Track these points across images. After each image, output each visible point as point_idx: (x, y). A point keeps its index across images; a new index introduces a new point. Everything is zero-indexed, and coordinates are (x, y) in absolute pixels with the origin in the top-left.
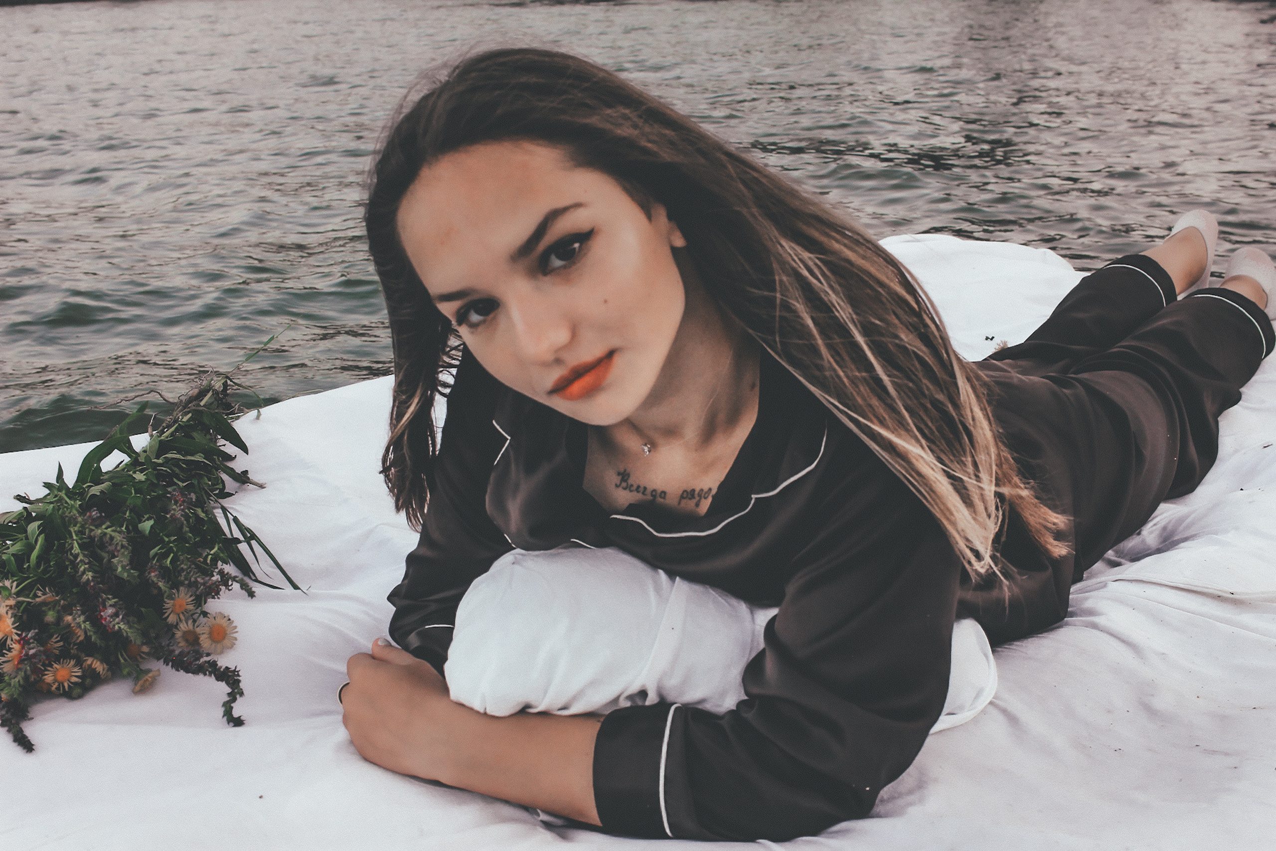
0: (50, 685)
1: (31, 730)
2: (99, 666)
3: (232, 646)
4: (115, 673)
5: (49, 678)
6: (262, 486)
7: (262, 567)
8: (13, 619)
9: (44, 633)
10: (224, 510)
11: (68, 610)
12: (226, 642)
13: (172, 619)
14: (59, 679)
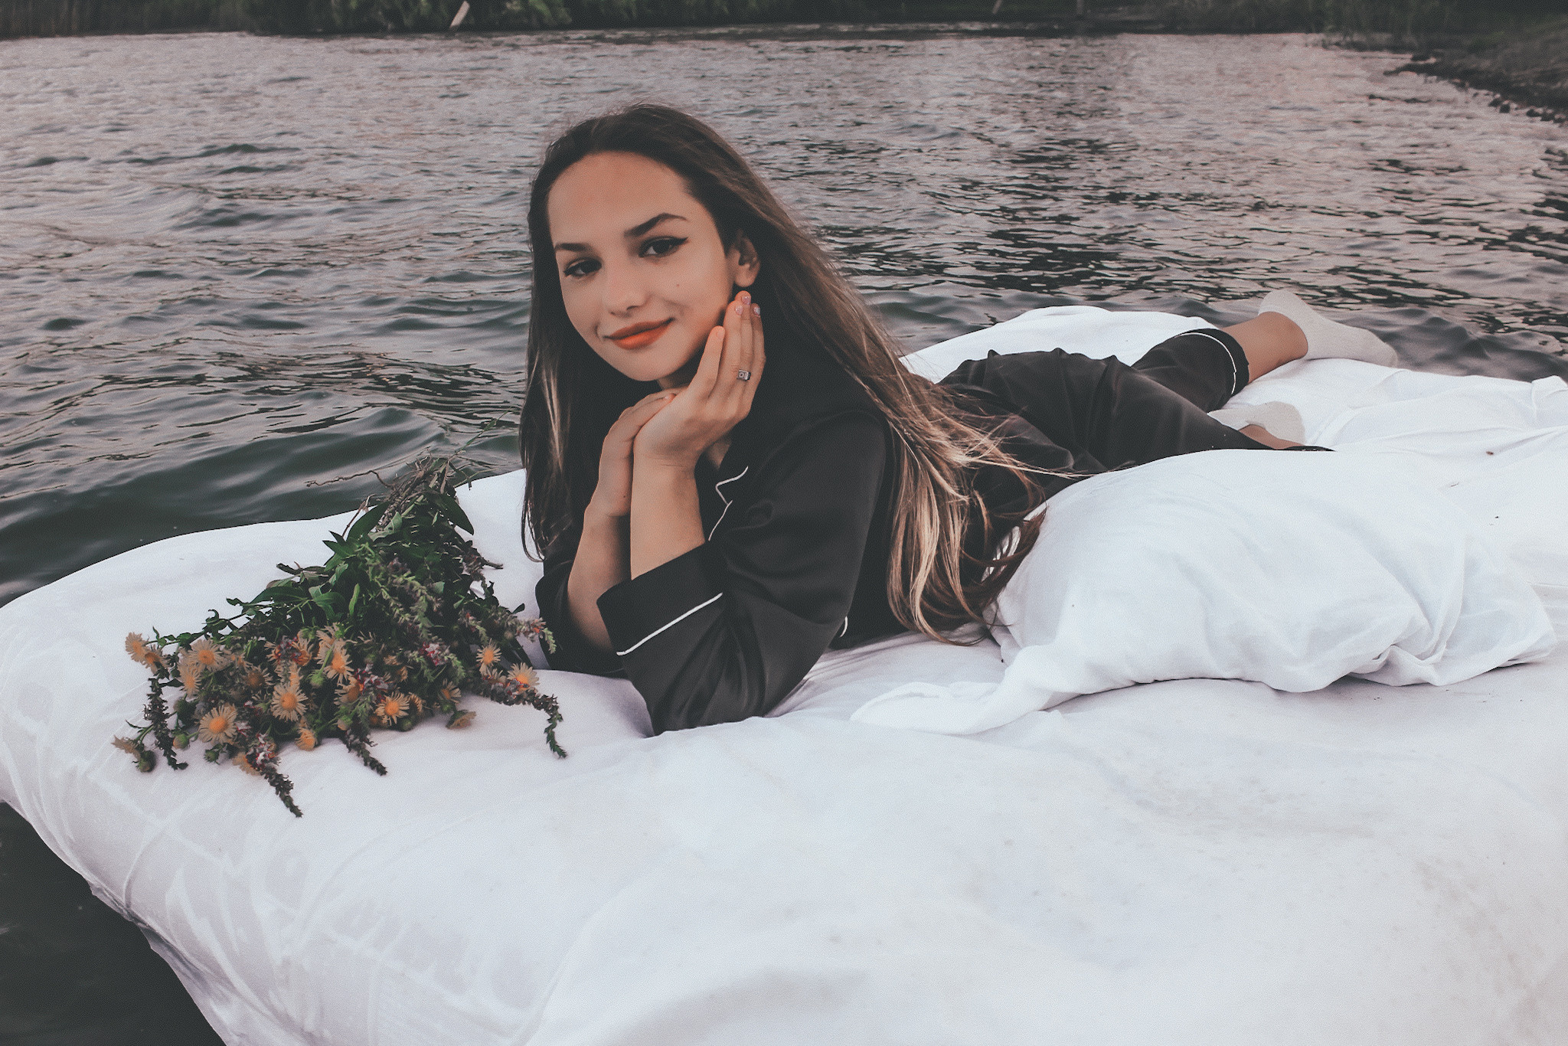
0: (380, 718)
1: (374, 754)
5: (380, 711)
8: (348, 656)
11: (388, 652)
14: (389, 711)
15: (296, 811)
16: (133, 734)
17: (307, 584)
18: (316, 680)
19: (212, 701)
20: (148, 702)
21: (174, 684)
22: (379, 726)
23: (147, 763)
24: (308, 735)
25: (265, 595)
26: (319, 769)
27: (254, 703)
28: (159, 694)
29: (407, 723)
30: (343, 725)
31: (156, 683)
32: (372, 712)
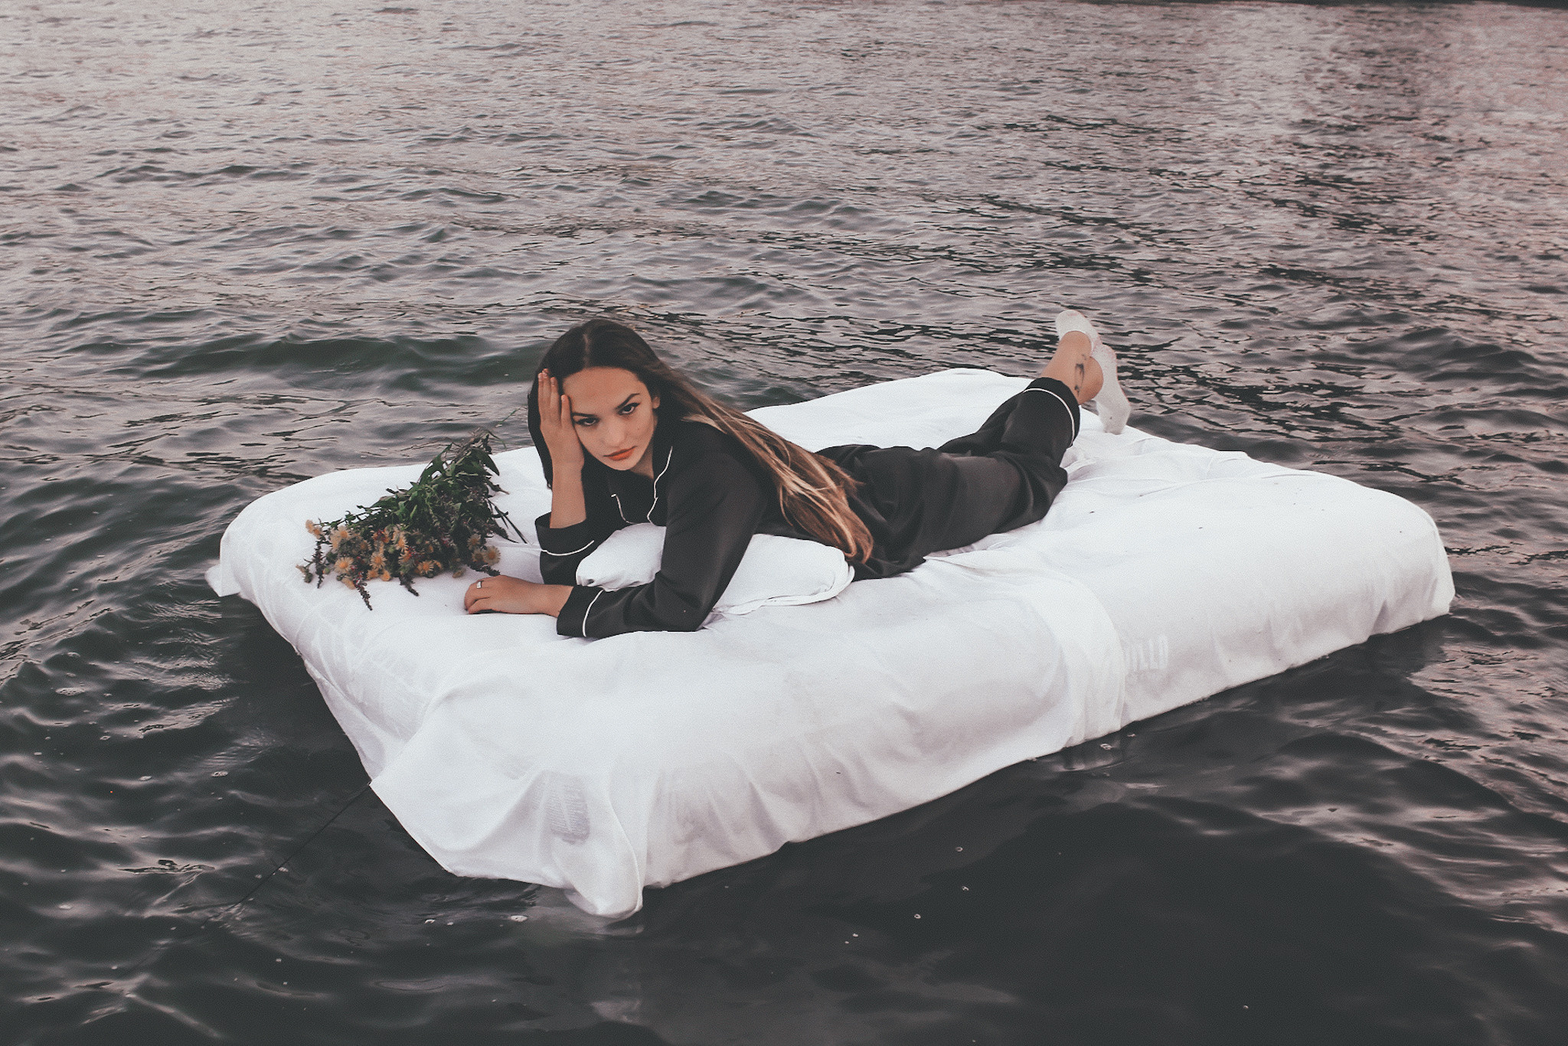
0: (419, 571)
1: (414, 587)
2: (439, 565)
3: (498, 562)
4: (446, 568)
5: (420, 567)
6: (507, 493)
7: (510, 531)
9: (418, 548)
10: (490, 502)
11: (427, 539)
12: (495, 560)
14: (424, 567)
15: (369, 607)
16: (305, 564)
17: (399, 499)
18: (391, 550)
19: (344, 554)
20: (314, 552)
21: (327, 543)
22: (419, 575)
23: (309, 579)
24: (387, 573)
25: (376, 505)
26: (385, 591)
27: (362, 557)
28: (320, 548)
29: (432, 574)
30: (402, 572)
31: (319, 543)
32: (416, 568)
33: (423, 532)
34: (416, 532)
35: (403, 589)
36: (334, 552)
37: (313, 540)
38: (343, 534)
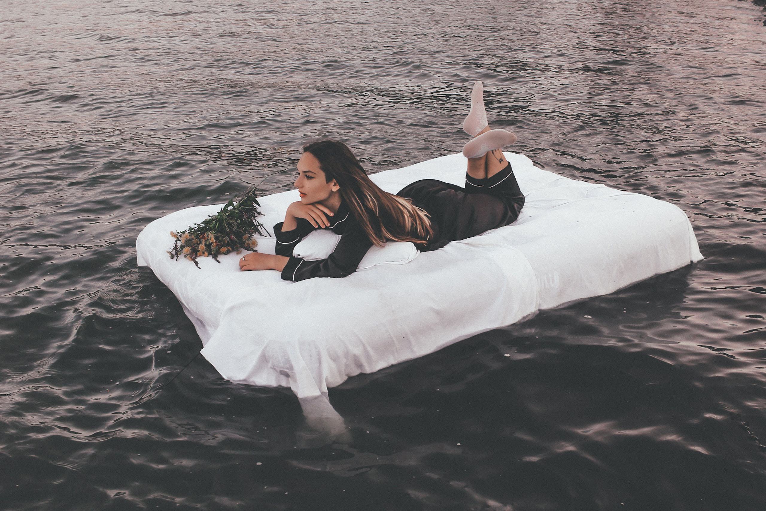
0: (221, 252)
1: (218, 259)
2: (230, 249)
3: (257, 246)
4: (234, 250)
5: (221, 250)
6: (264, 215)
7: (263, 232)
8: (215, 238)
9: (220, 241)
10: (255, 219)
11: (224, 237)
12: (255, 245)
13: (244, 240)
14: (223, 250)
15: (198, 268)
16: (171, 251)
17: (212, 220)
18: (208, 243)
19: (187, 245)
20: (174, 245)
21: (180, 241)
22: (221, 254)
23: (172, 257)
24: (206, 253)
25: (203, 223)
26: (206, 261)
27: (195, 247)
28: (177, 243)
29: (227, 253)
30: (213, 253)
31: (176, 241)
32: (219, 250)
33: (222, 234)
34: (219, 234)
35: (213, 260)
36: (183, 245)
37: (174, 239)
38: (187, 236)
